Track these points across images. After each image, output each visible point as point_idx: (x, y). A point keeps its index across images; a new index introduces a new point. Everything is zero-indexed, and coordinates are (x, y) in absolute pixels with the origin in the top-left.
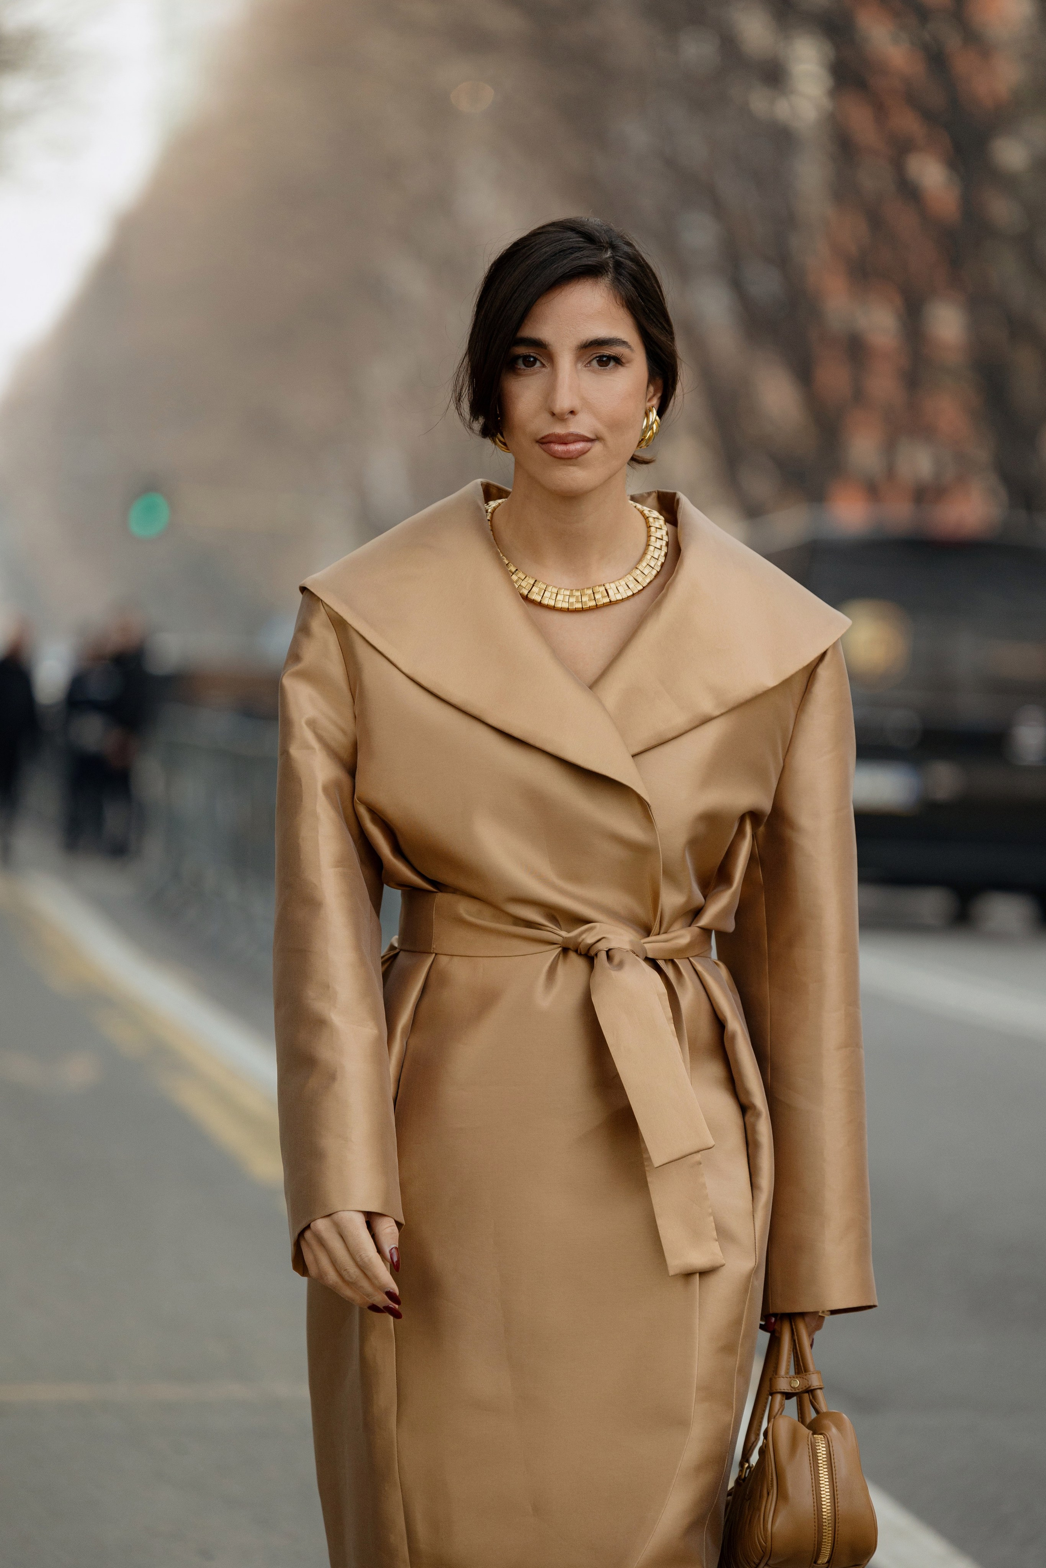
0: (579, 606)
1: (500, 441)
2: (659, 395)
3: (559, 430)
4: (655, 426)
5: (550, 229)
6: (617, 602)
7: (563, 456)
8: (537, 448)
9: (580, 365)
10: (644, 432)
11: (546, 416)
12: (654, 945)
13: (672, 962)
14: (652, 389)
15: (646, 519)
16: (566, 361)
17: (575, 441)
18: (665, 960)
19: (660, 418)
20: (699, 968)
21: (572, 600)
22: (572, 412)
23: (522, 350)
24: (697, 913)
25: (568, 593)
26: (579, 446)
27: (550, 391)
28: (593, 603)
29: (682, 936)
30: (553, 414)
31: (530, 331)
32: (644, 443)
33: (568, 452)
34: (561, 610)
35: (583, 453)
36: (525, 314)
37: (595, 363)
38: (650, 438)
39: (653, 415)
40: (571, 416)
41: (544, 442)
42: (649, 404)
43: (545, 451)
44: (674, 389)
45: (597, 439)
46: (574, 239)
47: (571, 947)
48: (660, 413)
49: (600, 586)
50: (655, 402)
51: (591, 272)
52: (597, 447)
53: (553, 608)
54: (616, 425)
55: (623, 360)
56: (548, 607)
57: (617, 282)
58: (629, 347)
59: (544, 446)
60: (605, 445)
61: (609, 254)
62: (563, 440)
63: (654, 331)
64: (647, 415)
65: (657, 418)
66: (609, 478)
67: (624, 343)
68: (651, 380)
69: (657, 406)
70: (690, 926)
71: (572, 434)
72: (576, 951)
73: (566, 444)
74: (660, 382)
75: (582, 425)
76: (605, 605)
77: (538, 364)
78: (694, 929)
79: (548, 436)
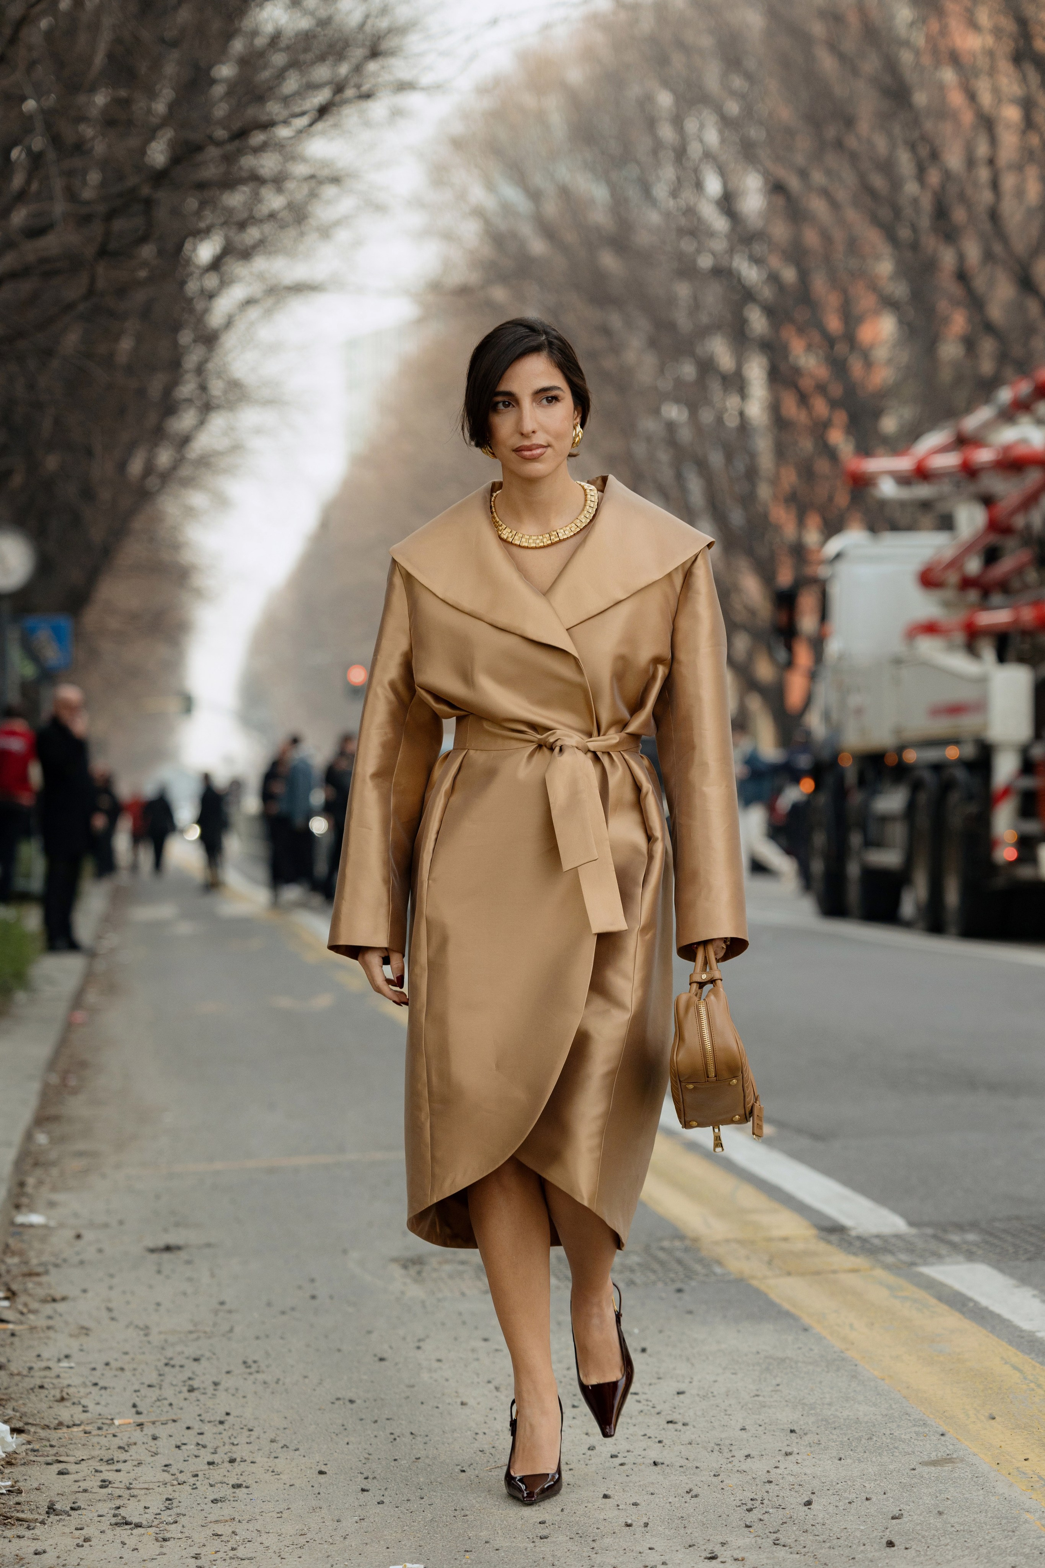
0: (542, 544)
1: (490, 452)
2: (580, 416)
3: (527, 443)
4: (580, 434)
5: (508, 326)
6: (564, 540)
7: (530, 458)
8: (514, 454)
9: (534, 404)
10: (574, 439)
11: (518, 436)
12: (595, 744)
13: (609, 754)
14: (576, 412)
15: (585, 490)
16: (527, 403)
17: (538, 448)
18: (603, 752)
19: (582, 429)
20: (626, 757)
21: (538, 541)
22: (534, 432)
23: (500, 399)
24: (625, 725)
25: (535, 538)
26: (539, 451)
27: (520, 420)
28: (549, 542)
29: (613, 737)
30: (522, 434)
31: (504, 387)
32: (575, 445)
33: (533, 455)
34: (532, 548)
35: (542, 454)
36: (500, 377)
37: (544, 401)
38: (578, 442)
39: (579, 428)
40: (533, 434)
41: (518, 450)
42: (575, 422)
43: (519, 456)
44: (588, 410)
45: (549, 446)
46: (523, 331)
47: (542, 744)
48: (582, 426)
49: (553, 531)
50: (578, 420)
51: (536, 349)
52: (549, 450)
53: (527, 548)
54: (558, 436)
55: (560, 399)
56: (524, 547)
57: (551, 354)
58: (562, 390)
59: (517, 453)
60: (554, 449)
61: (544, 337)
62: (529, 449)
63: (576, 380)
64: (575, 428)
65: (581, 430)
66: (558, 467)
67: (559, 388)
68: (575, 408)
69: (579, 423)
70: (621, 732)
71: (534, 444)
72: (546, 746)
73: (531, 450)
74: (580, 408)
75: (540, 439)
76: (557, 543)
77: (511, 406)
78: (623, 734)
79: (520, 447)
